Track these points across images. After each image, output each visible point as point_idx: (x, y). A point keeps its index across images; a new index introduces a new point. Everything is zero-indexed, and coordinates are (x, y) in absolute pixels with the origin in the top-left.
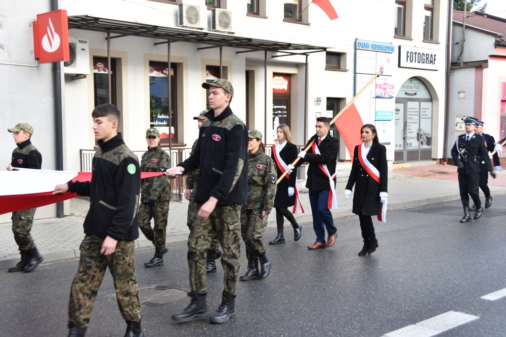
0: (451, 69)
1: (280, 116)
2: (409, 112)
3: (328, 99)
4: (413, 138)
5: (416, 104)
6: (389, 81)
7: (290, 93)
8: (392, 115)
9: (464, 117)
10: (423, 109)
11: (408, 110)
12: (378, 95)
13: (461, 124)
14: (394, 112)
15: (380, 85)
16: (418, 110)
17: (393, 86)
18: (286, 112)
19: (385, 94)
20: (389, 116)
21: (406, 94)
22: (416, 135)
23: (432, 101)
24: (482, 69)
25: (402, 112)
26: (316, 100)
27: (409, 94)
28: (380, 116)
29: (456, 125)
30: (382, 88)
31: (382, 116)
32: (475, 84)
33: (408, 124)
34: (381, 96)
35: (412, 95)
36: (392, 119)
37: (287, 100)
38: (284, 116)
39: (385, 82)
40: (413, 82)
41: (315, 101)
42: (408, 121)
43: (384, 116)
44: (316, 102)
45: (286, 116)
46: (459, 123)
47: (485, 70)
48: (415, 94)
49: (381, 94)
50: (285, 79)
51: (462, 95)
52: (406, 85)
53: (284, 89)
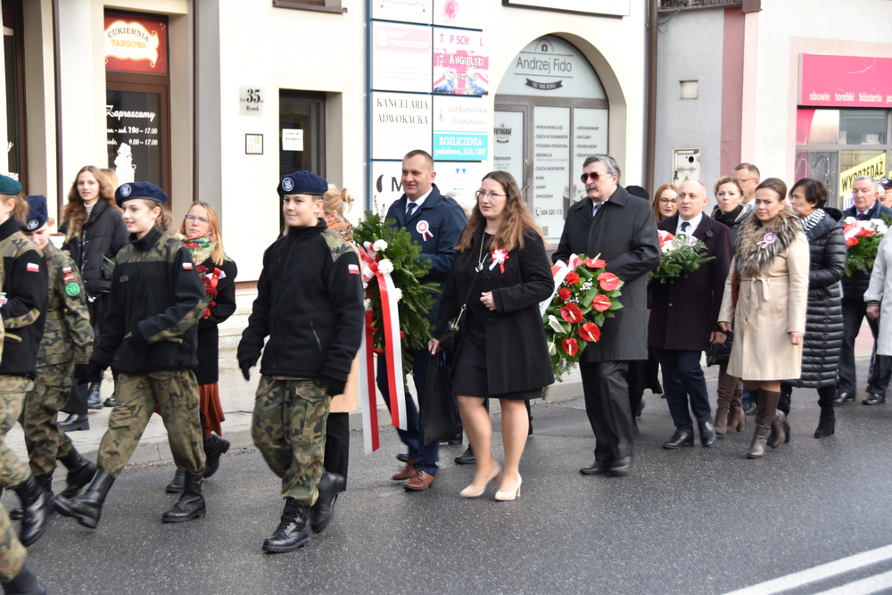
0: (662, 15)
1: (136, 142)
2: (541, 137)
3: (284, 94)
4: (552, 212)
5: (558, 116)
6: (473, 44)
7: (168, 72)
8: (485, 145)
9: (696, 152)
10: (580, 128)
11: (537, 132)
12: (440, 85)
13: (687, 172)
14: (492, 137)
15: (447, 57)
16: (566, 131)
17: (486, 60)
18: (155, 131)
19: (462, 83)
20: (474, 147)
21: (530, 83)
22: (559, 205)
23: (608, 107)
24: (744, 14)
25: (516, 138)
26: (247, 96)
27: (538, 86)
28: (446, 147)
29: (676, 177)
30: (452, 66)
31: (452, 148)
32: (724, 58)
33: (536, 173)
34: (449, 89)
35: (546, 87)
36: (486, 157)
37: (159, 95)
38: (148, 142)
39: (462, 47)
40: (550, 50)
41: (242, 100)
42: (537, 164)
43: (460, 148)
44: (246, 103)
45: (155, 142)
46: (682, 169)
47: (749, 18)
48: (558, 85)
49: (450, 82)
50: (150, 30)
51: (689, 90)
52: (530, 57)
53: (147, 62)
